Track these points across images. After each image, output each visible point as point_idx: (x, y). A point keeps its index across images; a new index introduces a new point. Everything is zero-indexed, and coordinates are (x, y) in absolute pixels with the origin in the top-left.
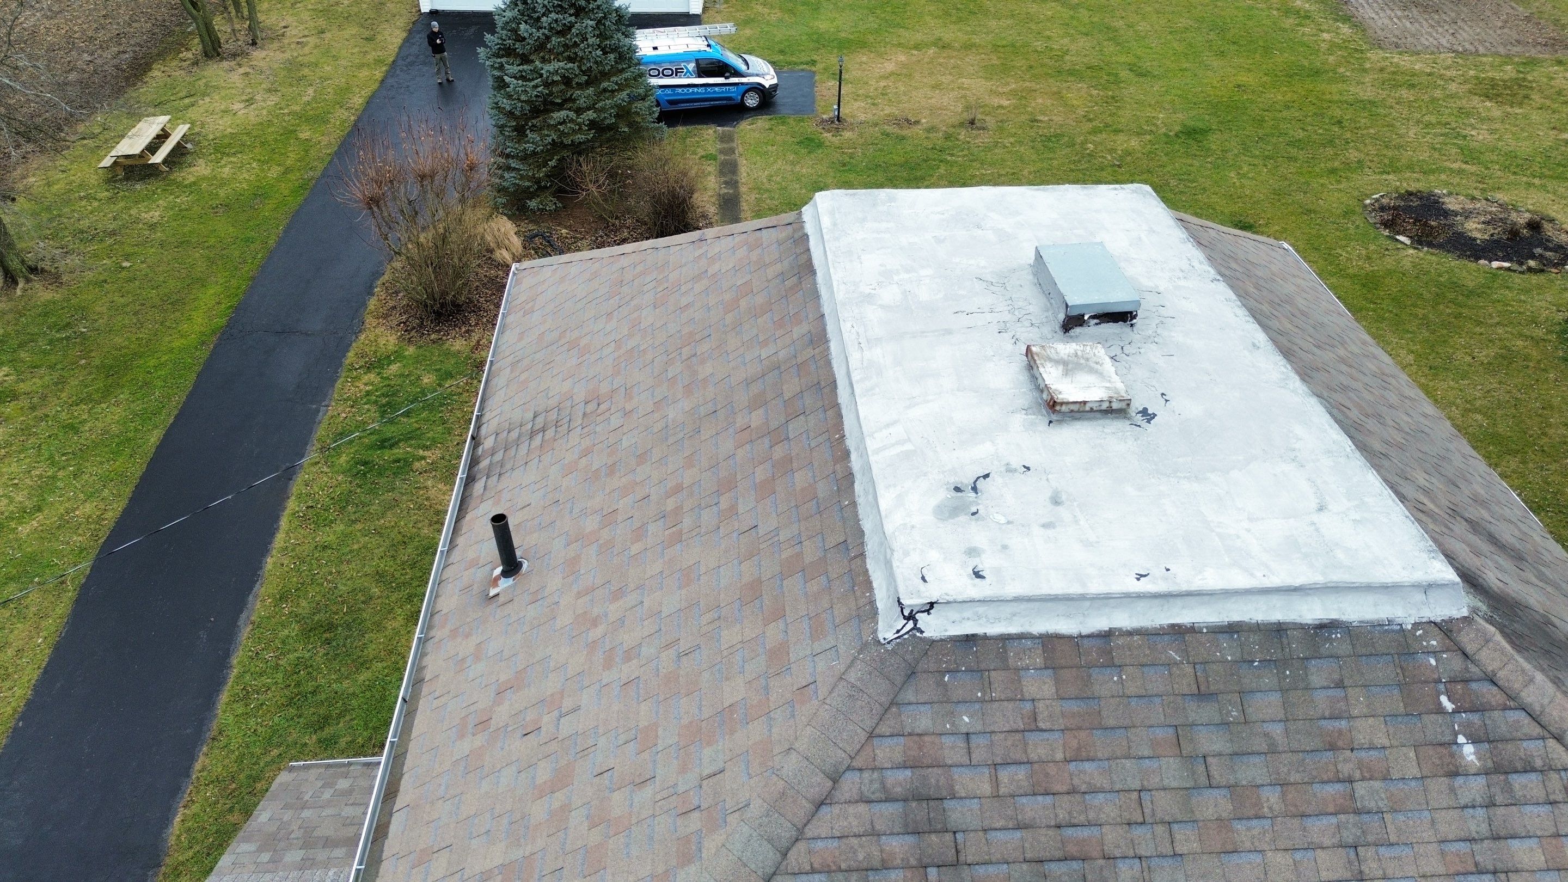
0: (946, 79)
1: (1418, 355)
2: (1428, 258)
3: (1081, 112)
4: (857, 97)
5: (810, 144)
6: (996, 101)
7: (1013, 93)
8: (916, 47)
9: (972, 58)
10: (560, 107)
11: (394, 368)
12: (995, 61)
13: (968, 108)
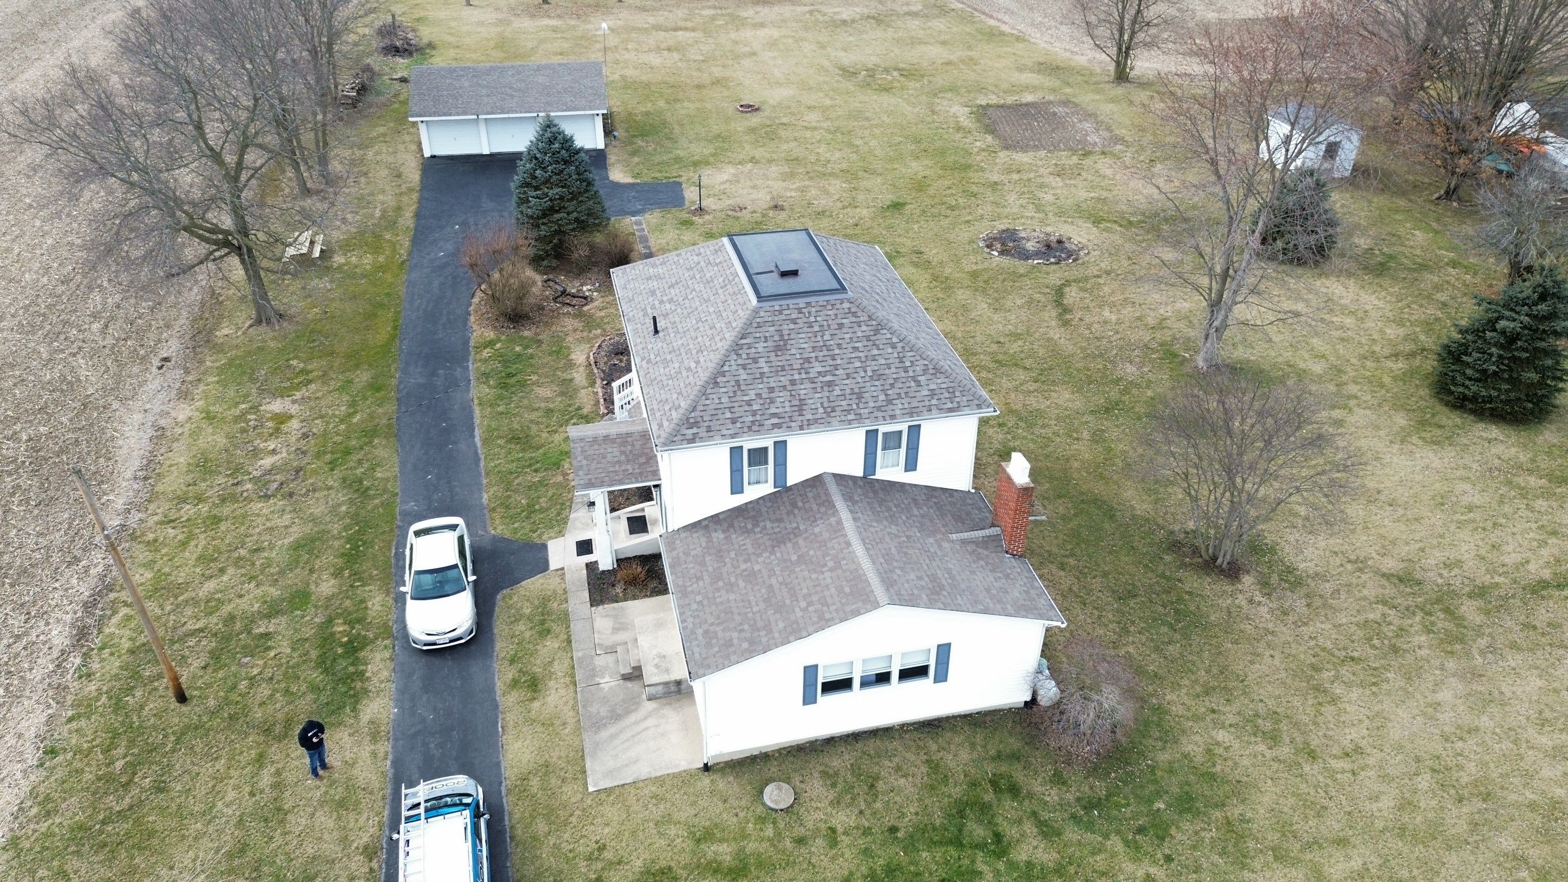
0: (760, 182)
1: (990, 304)
2: (1006, 261)
3: (836, 197)
4: (709, 196)
5: (687, 223)
6: (789, 194)
7: (797, 189)
8: (740, 163)
9: (774, 168)
10: (557, 212)
11: (498, 345)
12: (787, 170)
13: (773, 198)
